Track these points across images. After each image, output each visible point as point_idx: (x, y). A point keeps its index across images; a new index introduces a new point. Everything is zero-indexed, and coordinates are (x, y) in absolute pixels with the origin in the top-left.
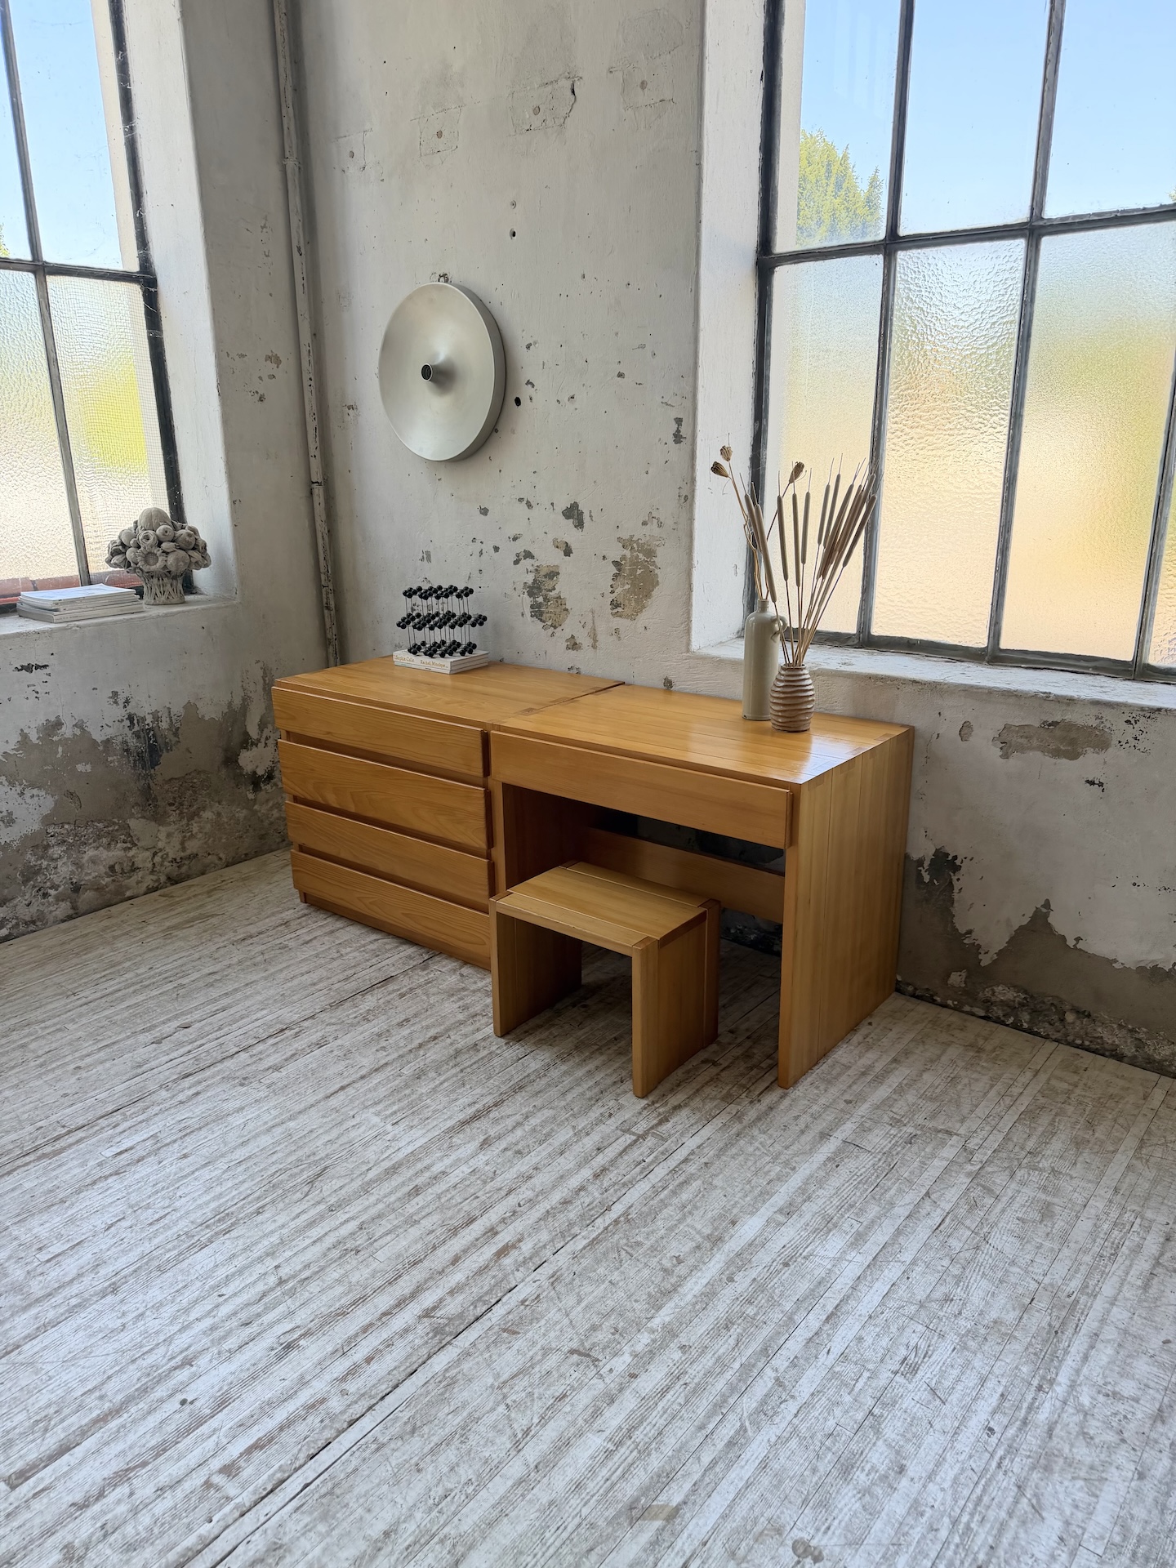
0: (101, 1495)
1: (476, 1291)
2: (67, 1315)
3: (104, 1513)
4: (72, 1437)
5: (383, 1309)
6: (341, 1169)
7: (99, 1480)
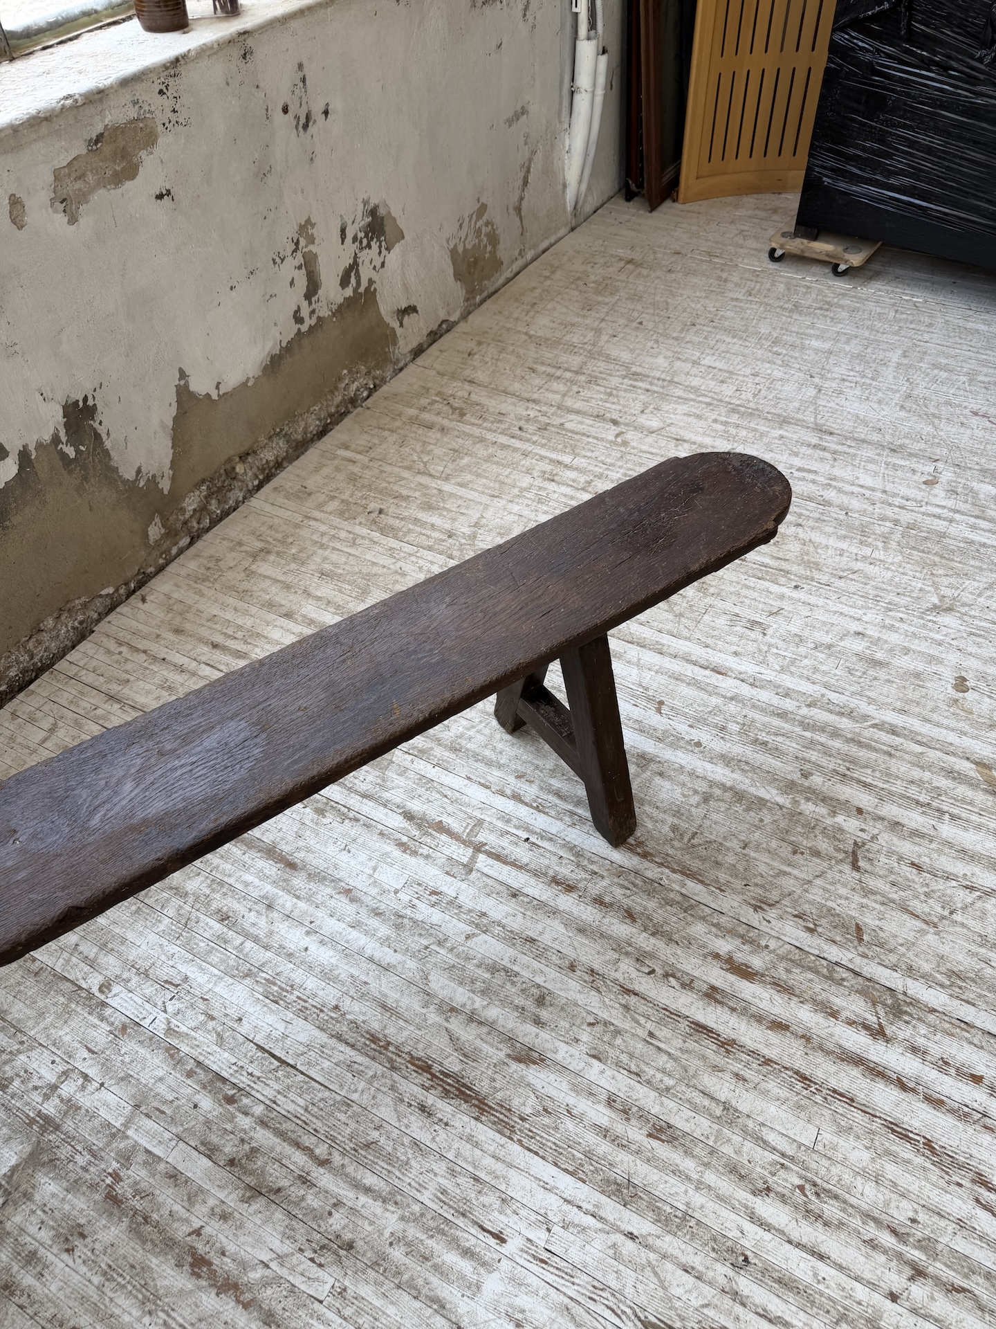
1: (818, 987)
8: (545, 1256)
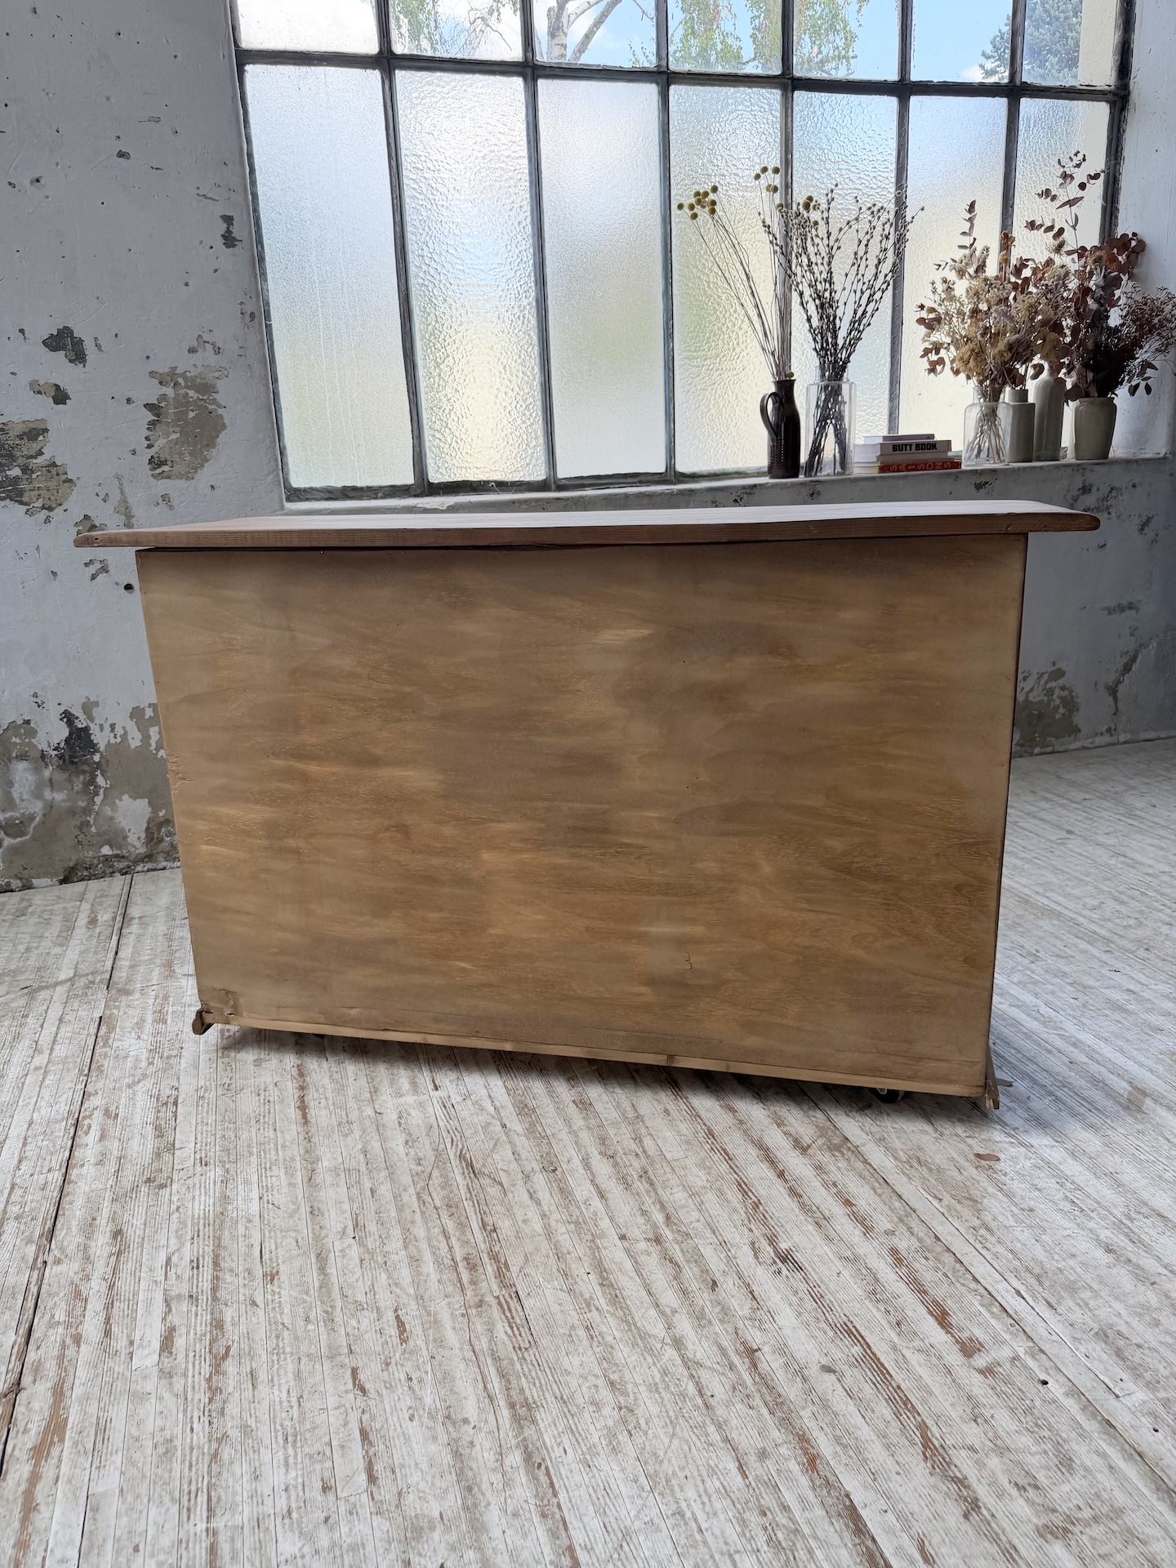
0: (961, 1482)
2: (541, 1474)
3: (993, 1483)
4: (829, 1501)
5: (771, 1174)
6: (476, 1146)
7: (932, 1480)
8: (448, 1105)
